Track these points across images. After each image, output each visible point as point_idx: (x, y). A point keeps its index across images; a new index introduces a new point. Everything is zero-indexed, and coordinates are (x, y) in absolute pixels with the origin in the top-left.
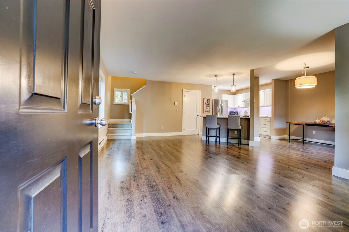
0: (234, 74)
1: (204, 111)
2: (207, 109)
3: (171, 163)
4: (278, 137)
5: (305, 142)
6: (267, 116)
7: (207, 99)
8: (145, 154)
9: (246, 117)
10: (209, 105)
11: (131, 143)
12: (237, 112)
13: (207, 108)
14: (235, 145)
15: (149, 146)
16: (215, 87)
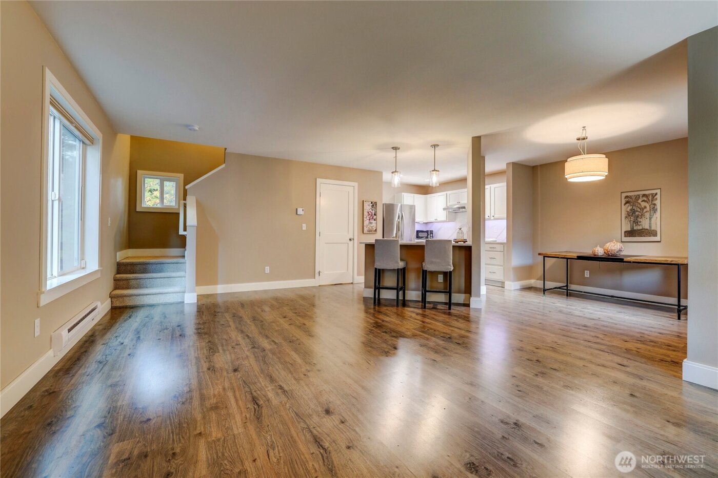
0: (435, 146)
1: (366, 229)
2: (372, 225)
3: (295, 379)
4: (517, 285)
5: (570, 293)
6: (495, 239)
7: (372, 203)
8: (219, 352)
9: (461, 244)
10: (375, 215)
11: (182, 312)
12: (432, 232)
13: (371, 223)
14: (439, 307)
15: (231, 323)
16: (393, 175)
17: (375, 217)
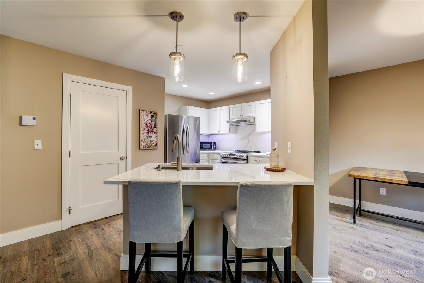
0: (241, 16)
1: (143, 145)
2: (151, 139)
7: (151, 113)
10: (155, 127)
12: (214, 143)
17: (155, 130)
